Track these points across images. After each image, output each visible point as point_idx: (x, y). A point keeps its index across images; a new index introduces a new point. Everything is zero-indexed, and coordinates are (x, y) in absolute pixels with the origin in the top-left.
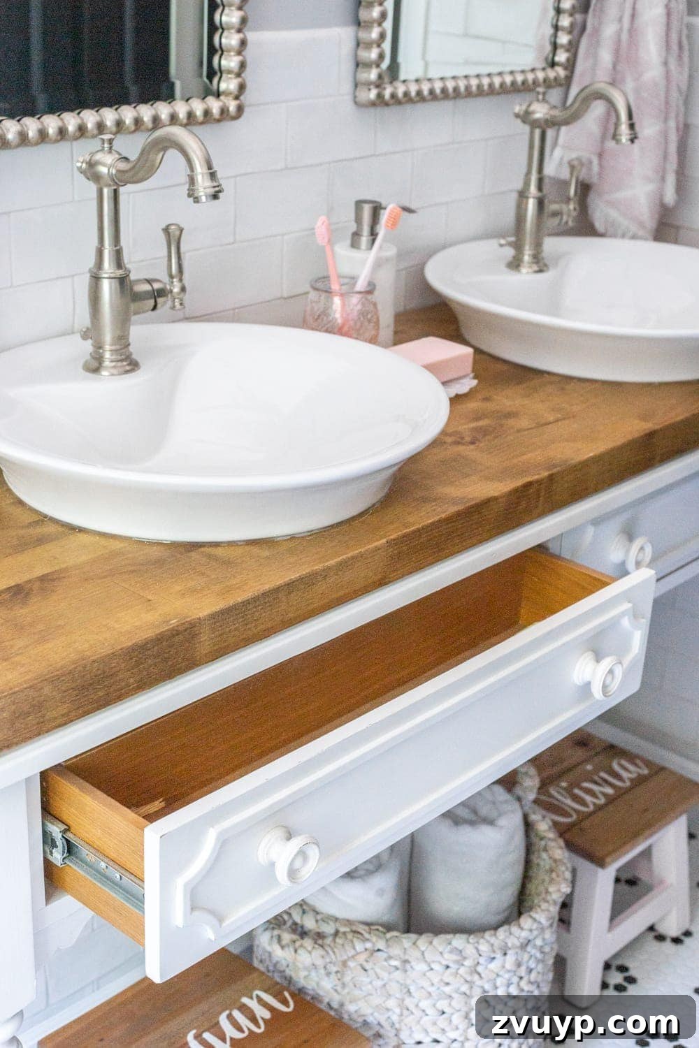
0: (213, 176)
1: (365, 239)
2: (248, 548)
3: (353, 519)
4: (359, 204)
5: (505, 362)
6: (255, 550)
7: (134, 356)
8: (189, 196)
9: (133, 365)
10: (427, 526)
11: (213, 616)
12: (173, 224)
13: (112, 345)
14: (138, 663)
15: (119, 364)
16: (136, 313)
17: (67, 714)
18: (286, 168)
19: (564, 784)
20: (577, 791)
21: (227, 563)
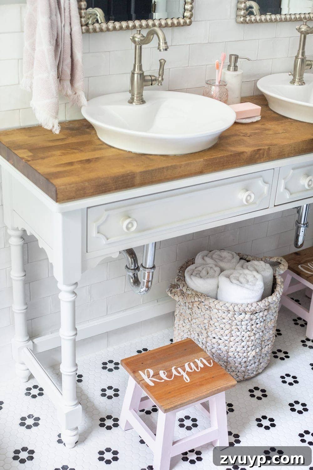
0: (166, 43)
1: (232, 68)
2: (160, 157)
3: (196, 153)
4: (231, 56)
5: (278, 114)
6: (162, 157)
7: (144, 99)
8: (158, 49)
9: (143, 102)
10: (219, 157)
11: (141, 172)
12: (162, 59)
13: (137, 95)
14: (116, 182)
15: (139, 101)
16: (145, 86)
17: (93, 192)
18: (209, 43)
21: (152, 160)
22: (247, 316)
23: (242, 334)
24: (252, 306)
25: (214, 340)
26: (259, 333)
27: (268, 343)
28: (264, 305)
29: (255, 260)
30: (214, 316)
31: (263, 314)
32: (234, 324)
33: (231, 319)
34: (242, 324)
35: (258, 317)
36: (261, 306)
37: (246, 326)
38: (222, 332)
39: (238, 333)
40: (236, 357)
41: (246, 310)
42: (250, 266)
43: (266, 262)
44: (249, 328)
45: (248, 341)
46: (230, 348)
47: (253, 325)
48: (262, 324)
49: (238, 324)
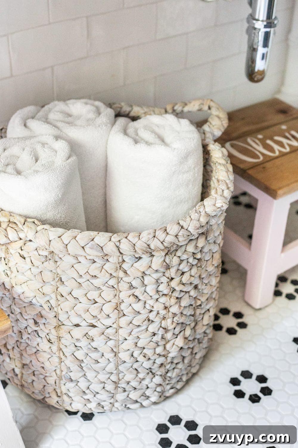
19: (260, 136)
20: (269, 142)
22: (157, 262)
23: (147, 306)
24: (167, 234)
25: (77, 333)
26: (189, 292)
27: (208, 307)
28: (198, 226)
29: (150, 114)
30: (68, 275)
31: (196, 247)
32: (123, 286)
33: (114, 274)
34: (146, 282)
35: (184, 257)
36: (189, 229)
37: (155, 286)
38: (94, 310)
39: (138, 307)
40: (138, 360)
41: (152, 247)
42: (142, 130)
43: (179, 115)
44: (163, 288)
45: (164, 318)
46: (120, 342)
47: (172, 279)
48: (194, 271)
49: (134, 283)
